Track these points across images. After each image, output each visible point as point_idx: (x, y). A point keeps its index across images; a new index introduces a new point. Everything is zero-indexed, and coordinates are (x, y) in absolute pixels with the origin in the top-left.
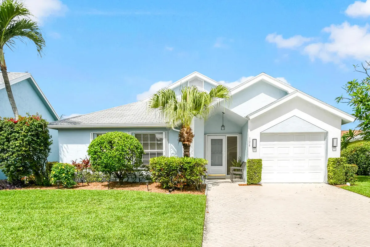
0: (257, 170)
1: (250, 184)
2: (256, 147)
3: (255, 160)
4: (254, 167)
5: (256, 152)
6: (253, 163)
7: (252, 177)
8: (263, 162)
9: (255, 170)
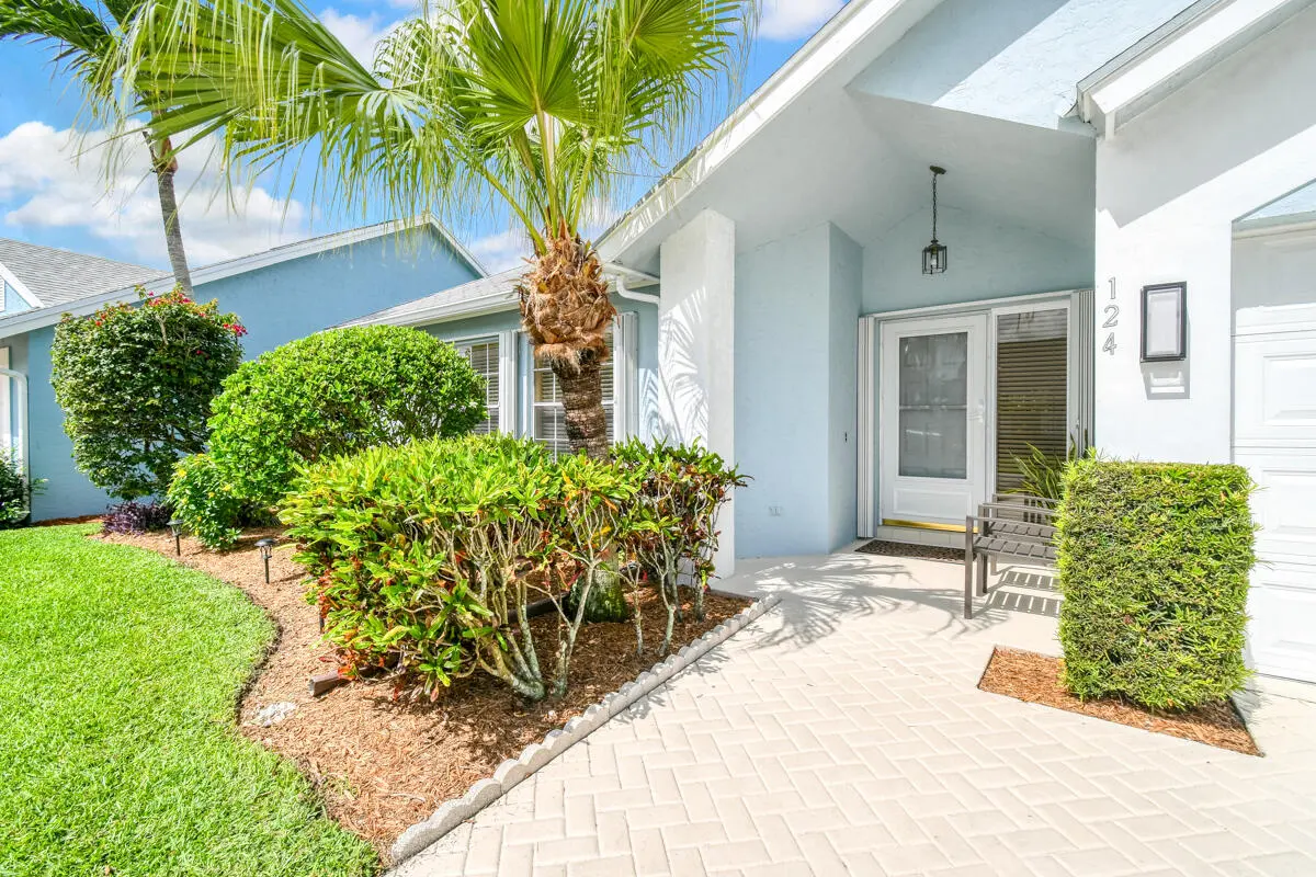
0: (1176, 576)
1: (1090, 698)
2: (1174, 349)
3: (1150, 474)
4: (1145, 547)
5: (1186, 395)
6: (1131, 505)
7: (1111, 641)
8: (1260, 507)
9: (1152, 577)
